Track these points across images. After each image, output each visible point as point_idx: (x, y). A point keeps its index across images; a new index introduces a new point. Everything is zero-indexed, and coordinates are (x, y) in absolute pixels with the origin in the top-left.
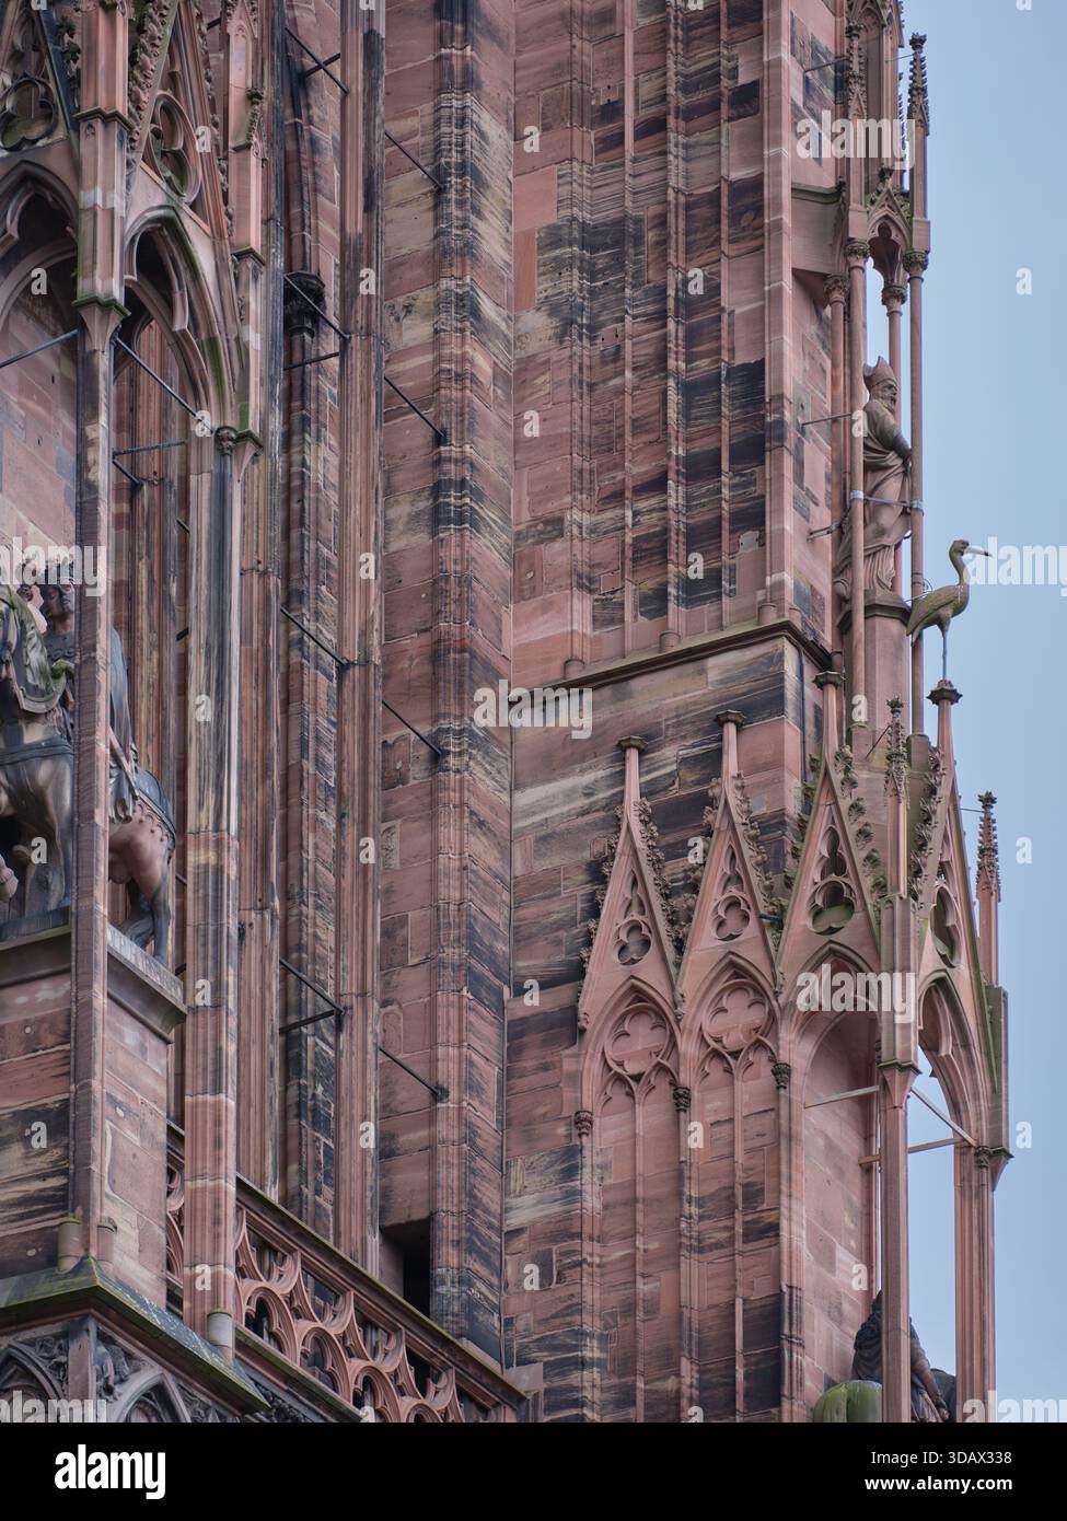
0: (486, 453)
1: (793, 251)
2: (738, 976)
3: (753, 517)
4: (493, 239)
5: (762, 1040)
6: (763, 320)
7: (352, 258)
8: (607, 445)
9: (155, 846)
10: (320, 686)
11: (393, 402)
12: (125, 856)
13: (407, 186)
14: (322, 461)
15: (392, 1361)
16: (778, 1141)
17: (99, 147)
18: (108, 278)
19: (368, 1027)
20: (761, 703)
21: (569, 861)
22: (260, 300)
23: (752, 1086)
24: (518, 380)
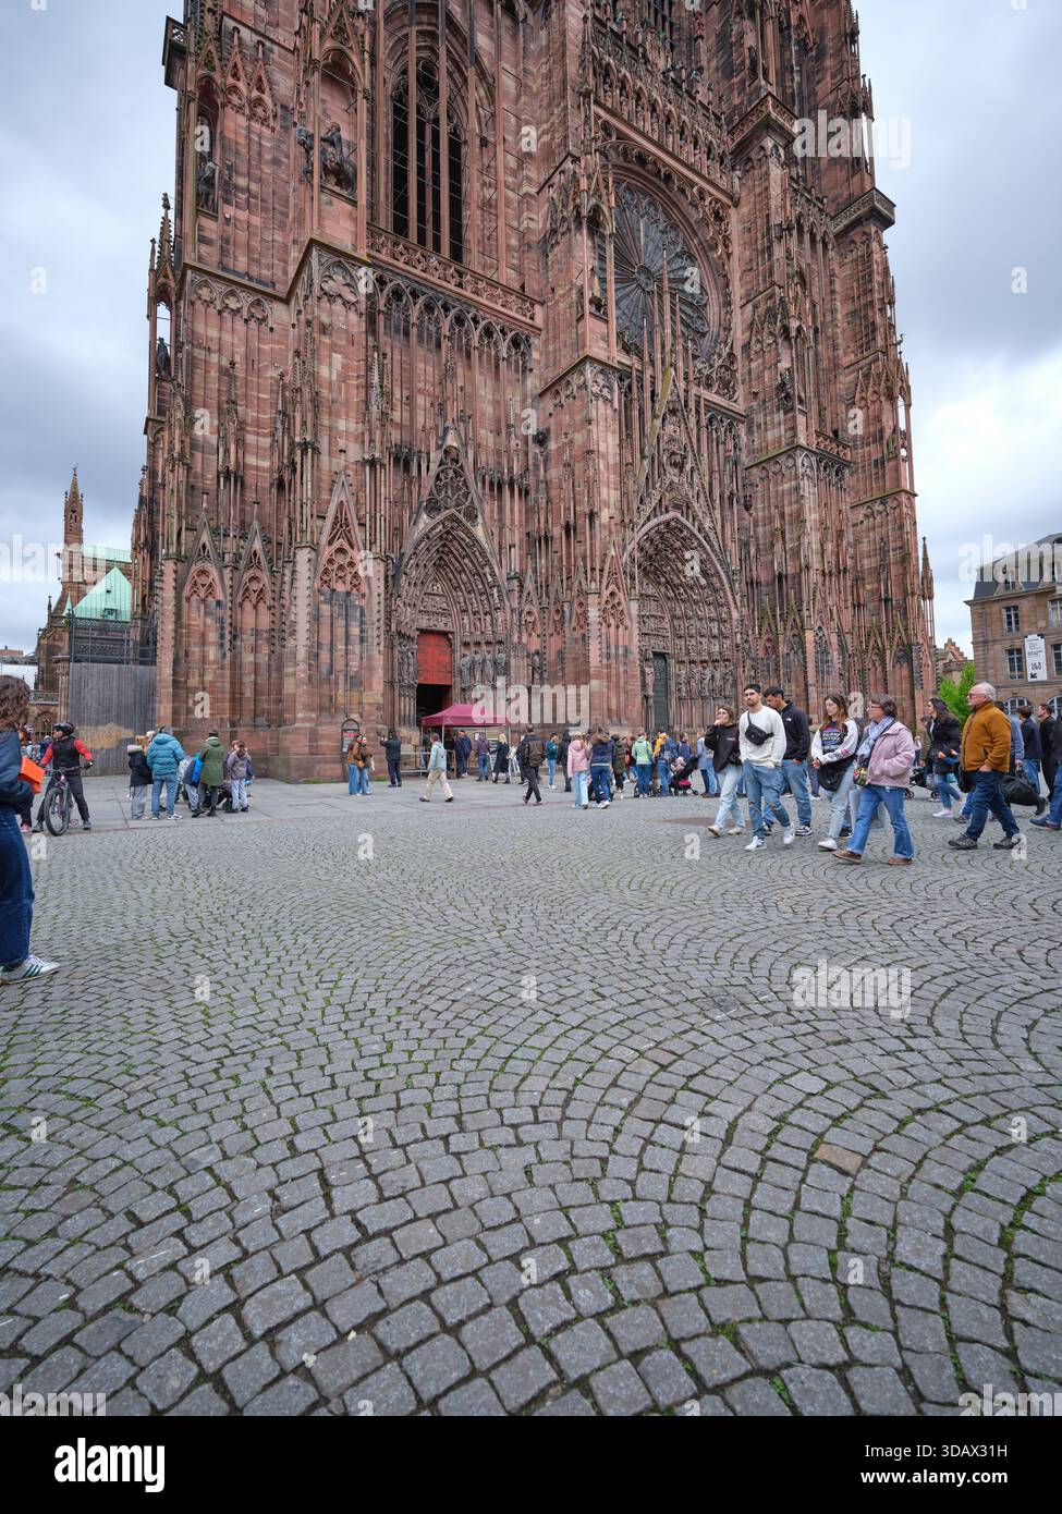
0: (840, 341)
1: (877, 306)
2: (875, 392)
3: (874, 339)
4: (839, 316)
5: (878, 399)
6: (874, 315)
7: (822, 324)
8: (855, 336)
9: (802, 395)
10: (821, 373)
11: (828, 338)
12: (799, 397)
13: (828, 313)
14: (820, 348)
15: (834, 445)
16: (881, 410)
17: (792, 320)
18: (793, 334)
19: (829, 409)
20: (877, 359)
21: (853, 385)
22: (811, 331)
23: (877, 404)
24: (843, 332)
